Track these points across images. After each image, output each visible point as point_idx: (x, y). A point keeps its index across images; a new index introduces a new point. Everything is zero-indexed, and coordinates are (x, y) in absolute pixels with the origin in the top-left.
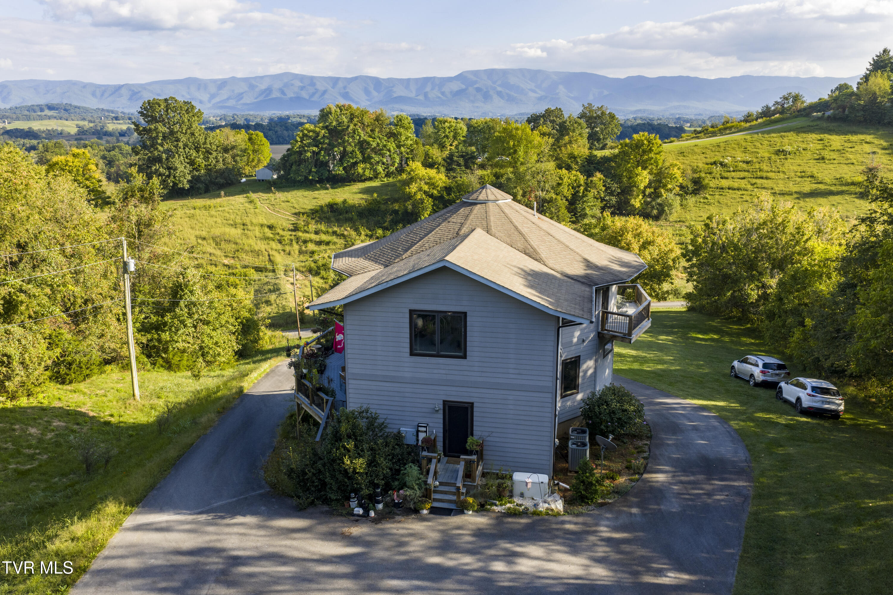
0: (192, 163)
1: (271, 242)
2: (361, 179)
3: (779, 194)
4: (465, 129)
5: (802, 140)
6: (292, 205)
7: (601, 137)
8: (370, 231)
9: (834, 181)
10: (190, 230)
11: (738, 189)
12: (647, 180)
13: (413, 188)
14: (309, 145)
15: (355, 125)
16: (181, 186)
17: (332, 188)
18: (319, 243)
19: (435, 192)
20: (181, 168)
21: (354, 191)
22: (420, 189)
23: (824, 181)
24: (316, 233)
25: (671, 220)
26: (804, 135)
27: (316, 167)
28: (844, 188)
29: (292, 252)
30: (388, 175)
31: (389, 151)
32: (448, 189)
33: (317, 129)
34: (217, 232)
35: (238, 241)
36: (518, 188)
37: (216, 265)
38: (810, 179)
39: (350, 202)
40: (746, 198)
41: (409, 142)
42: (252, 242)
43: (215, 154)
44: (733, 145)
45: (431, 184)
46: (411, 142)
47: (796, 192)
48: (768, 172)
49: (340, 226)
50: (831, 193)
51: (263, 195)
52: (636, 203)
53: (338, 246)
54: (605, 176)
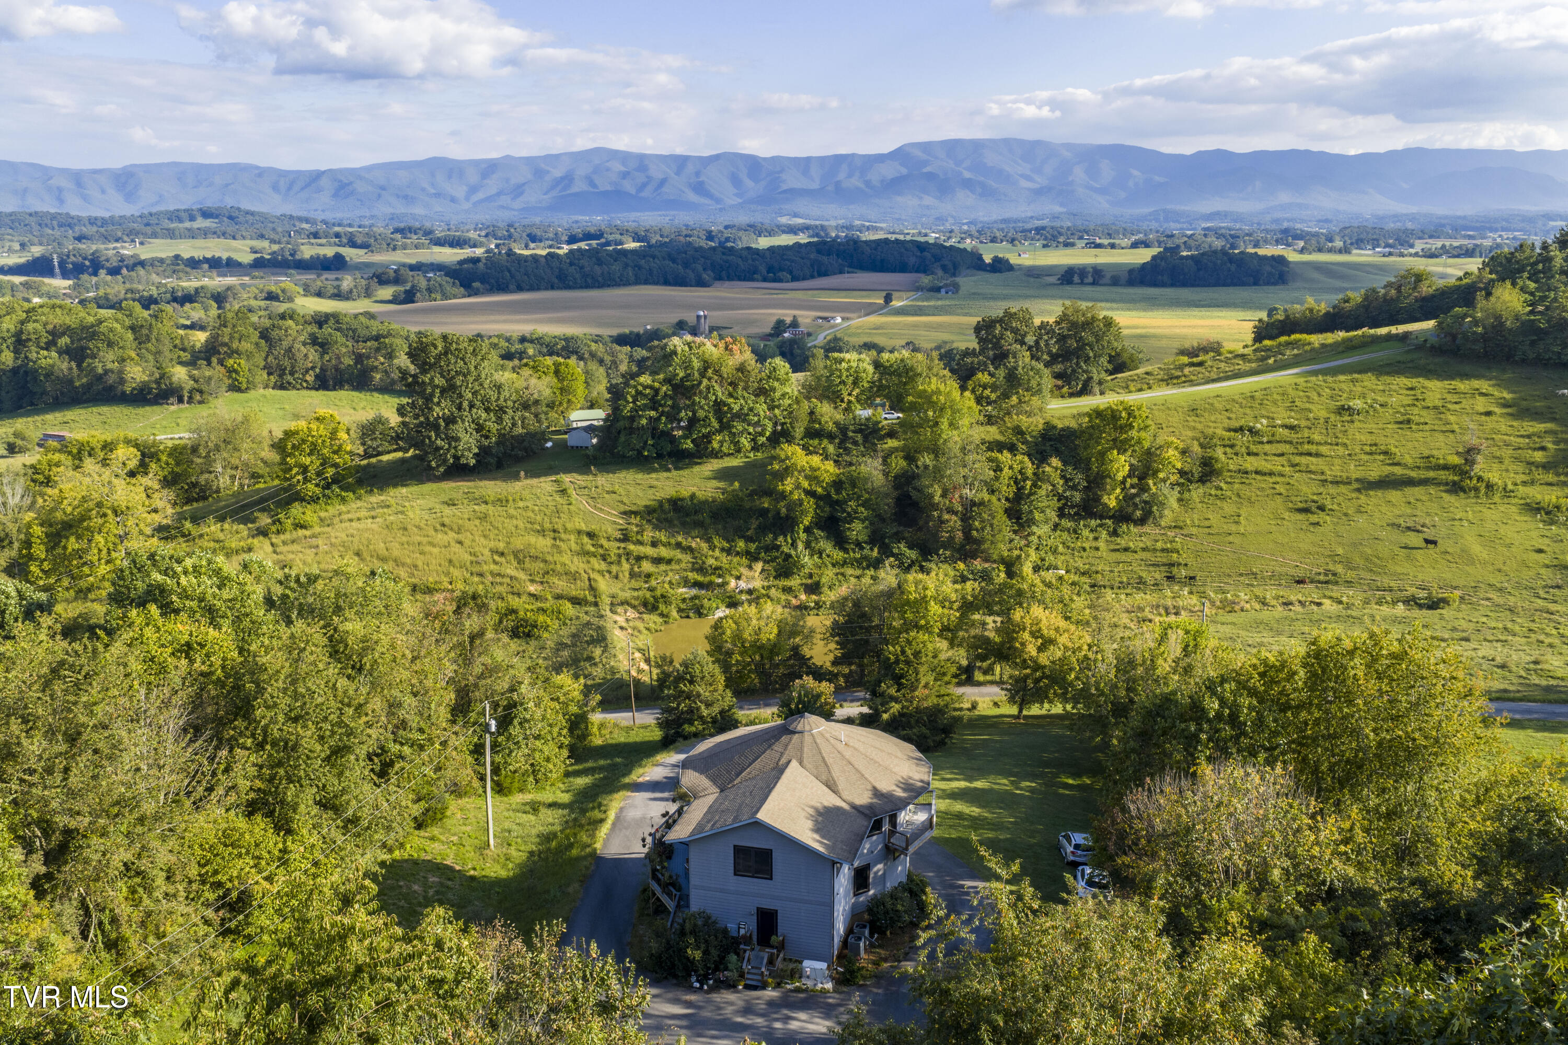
0: (479, 428)
1: (593, 561)
2: (716, 455)
3: (1332, 482)
4: (871, 369)
5: (1381, 388)
6: (619, 498)
7: (1091, 354)
8: (728, 542)
9: (1418, 461)
10: (482, 539)
11: (1271, 474)
12: (1127, 468)
13: (788, 485)
14: (645, 408)
15: (710, 379)
16: (464, 461)
17: (677, 468)
18: (657, 561)
19: (819, 490)
20: (465, 438)
21: (708, 474)
22: (798, 486)
23: (1403, 462)
24: (654, 544)
25: (1163, 524)
26: (1388, 379)
27: (653, 438)
28: (1431, 474)
29: (621, 575)
30: (755, 448)
31: (758, 415)
32: (838, 484)
33: (656, 385)
34: (518, 542)
35: (549, 558)
36: (936, 486)
37: (519, 595)
38: (1382, 457)
39: (701, 495)
40: (1281, 489)
41: (787, 402)
42: (566, 559)
43: (510, 412)
44: (1275, 396)
45: (814, 478)
46: (790, 402)
47: (1357, 480)
48: (1320, 444)
49: (687, 534)
50: (1410, 483)
51: (580, 477)
52: (1111, 501)
53: (683, 565)
54: (1065, 463)
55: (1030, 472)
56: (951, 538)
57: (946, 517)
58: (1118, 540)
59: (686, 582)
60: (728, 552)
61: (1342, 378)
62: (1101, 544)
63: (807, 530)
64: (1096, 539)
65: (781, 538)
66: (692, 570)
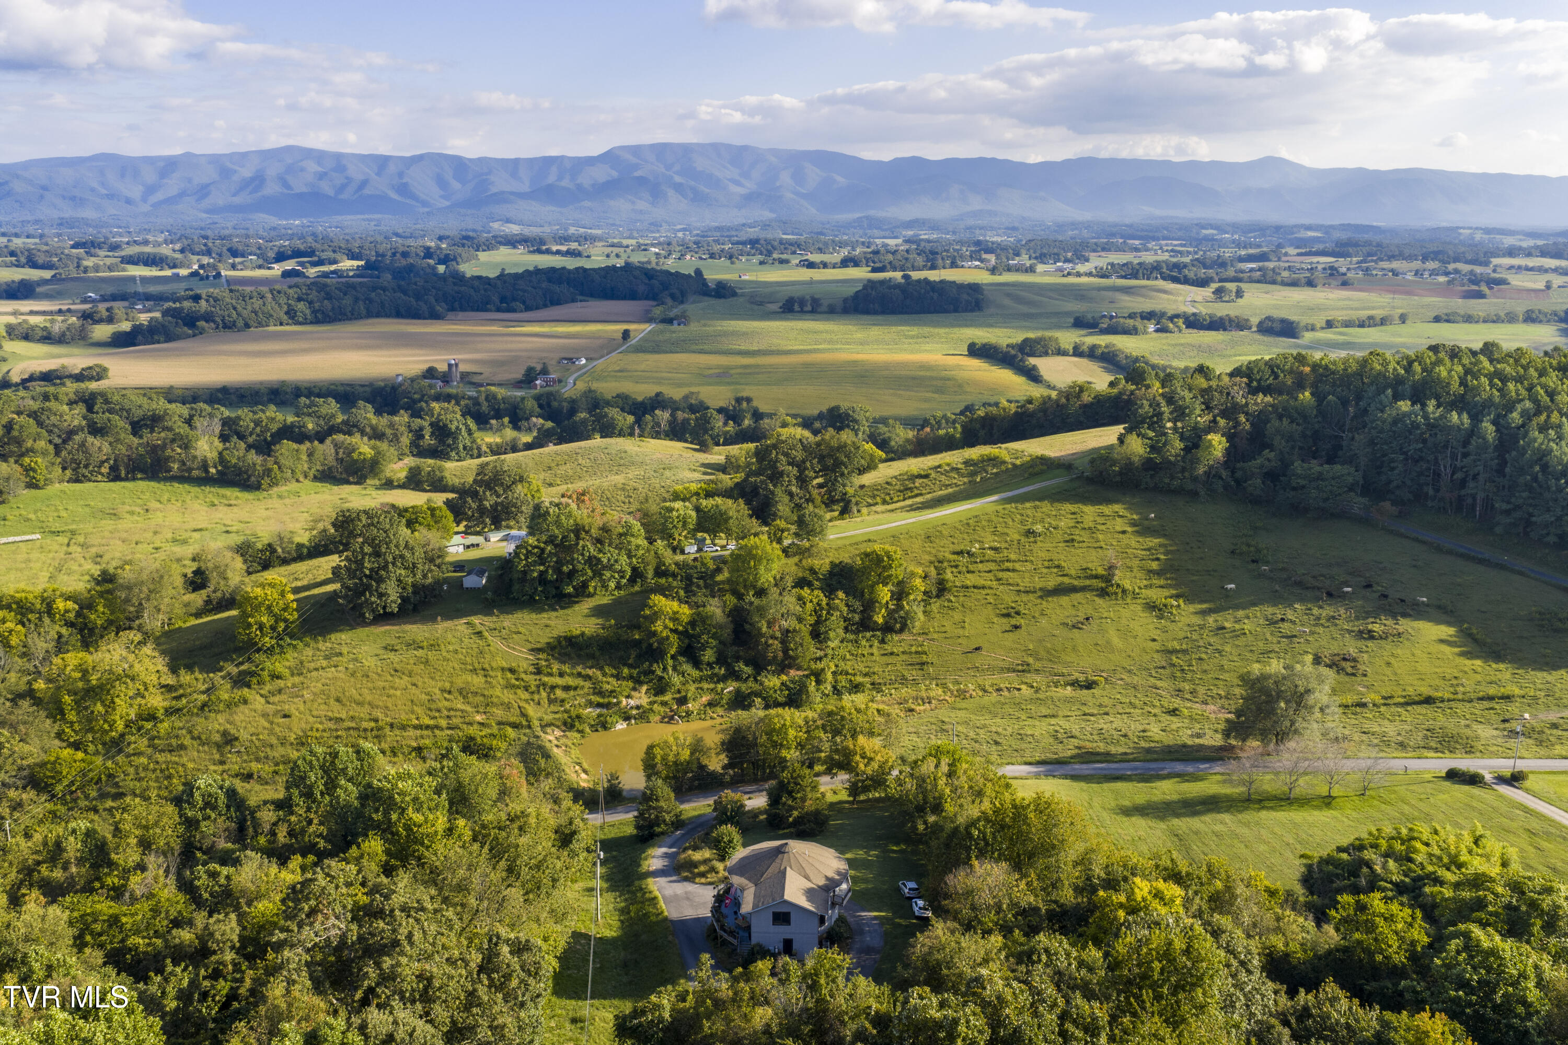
0: (401, 583)
1: (519, 691)
2: (592, 595)
3: (1023, 592)
4: (694, 514)
5: (1054, 513)
6: (525, 637)
8: (615, 669)
9: (1079, 572)
10: (430, 681)
11: (984, 587)
12: (889, 595)
13: (658, 626)
14: (535, 563)
15: (583, 540)
16: (390, 610)
18: (567, 688)
20: (391, 593)
21: (586, 612)
22: (666, 627)
23: (1069, 573)
24: (561, 675)
25: (915, 632)
26: (1059, 505)
27: (542, 585)
28: (1088, 582)
29: (542, 702)
30: (619, 588)
31: (620, 564)
32: (693, 623)
33: (542, 545)
34: (459, 682)
35: (486, 693)
36: (763, 621)
37: (471, 724)
38: (1055, 570)
39: (587, 632)
40: (991, 599)
41: (641, 552)
42: (498, 692)
43: (421, 567)
44: (983, 522)
45: (675, 618)
46: (643, 552)
47: (1041, 589)
48: (1014, 561)
49: (583, 664)
50: (1073, 589)
51: (487, 619)
52: (879, 619)
53: (586, 690)
54: (847, 594)
55: (824, 603)
56: (775, 657)
57: (770, 642)
58: (886, 646)
59: (590, 704)
60: (618, 677)
61: (1028, 505)
62: (875, 651)
63: (673, 657)
64: (871, 646)
65: (655, 665)
66: (594, 694)
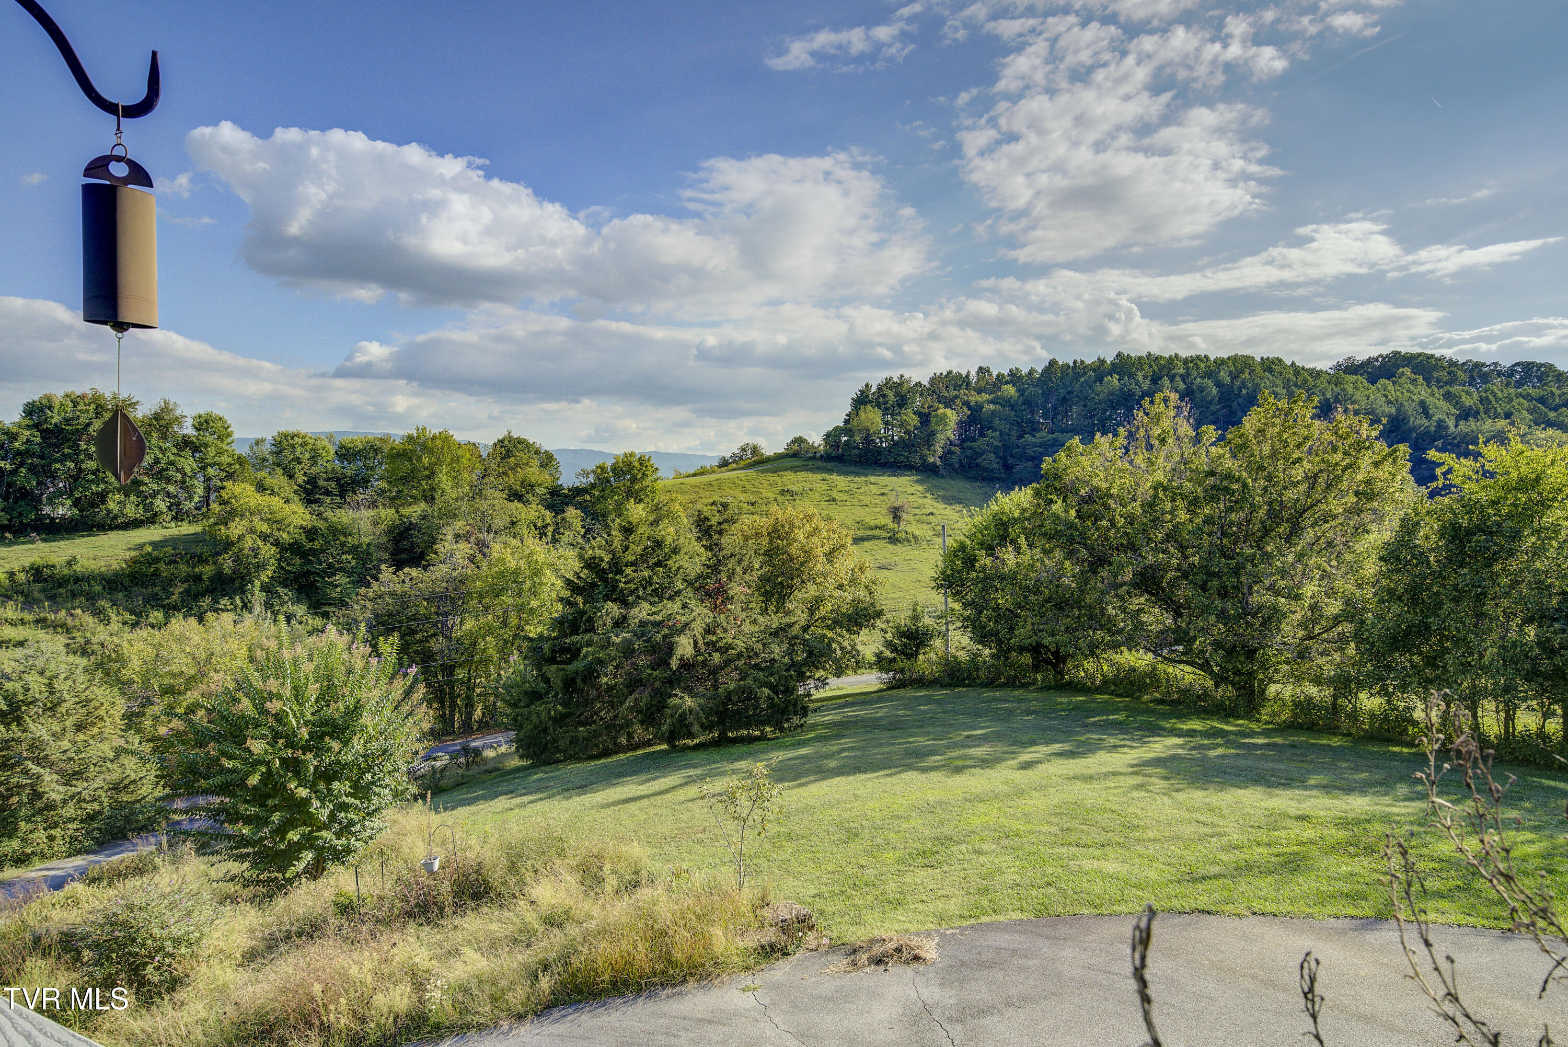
4: (332, 449)
13: (236, 528)
17: (45, 541)
19: (284, 535)
22: (252, 531)
26: (803, 474)
27: (5, 500)
30: (178, 517)
31: (182, 472)
32: (310, 532)
33: (13, 429)
39: (86, 563)
41: (225, 460)
45: (275, 521)
46: (230, 460)
55: (549, 521)
